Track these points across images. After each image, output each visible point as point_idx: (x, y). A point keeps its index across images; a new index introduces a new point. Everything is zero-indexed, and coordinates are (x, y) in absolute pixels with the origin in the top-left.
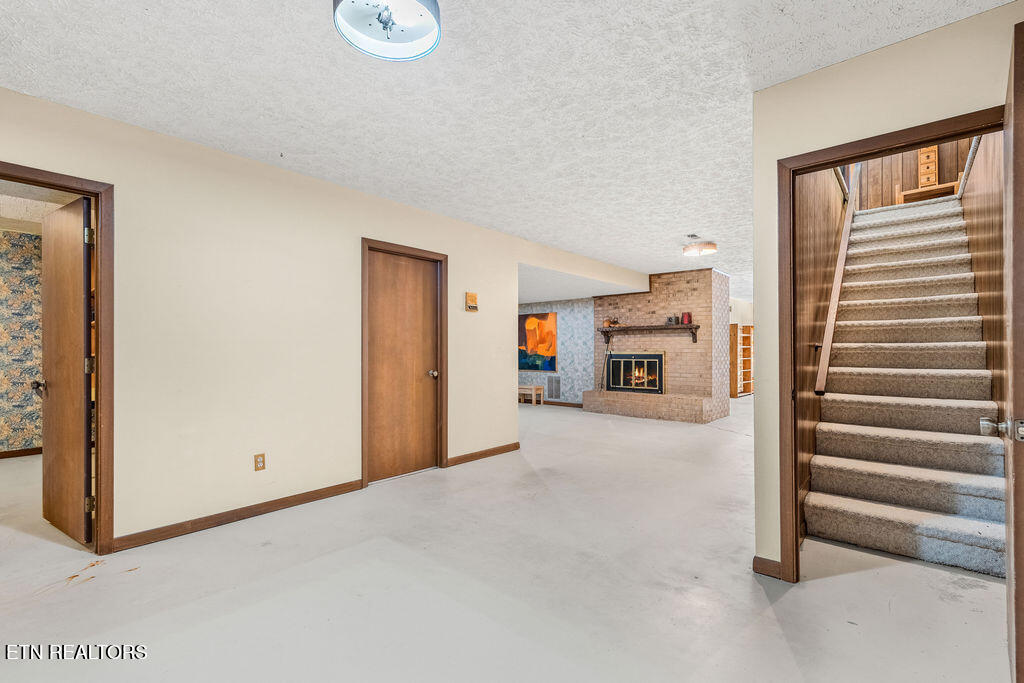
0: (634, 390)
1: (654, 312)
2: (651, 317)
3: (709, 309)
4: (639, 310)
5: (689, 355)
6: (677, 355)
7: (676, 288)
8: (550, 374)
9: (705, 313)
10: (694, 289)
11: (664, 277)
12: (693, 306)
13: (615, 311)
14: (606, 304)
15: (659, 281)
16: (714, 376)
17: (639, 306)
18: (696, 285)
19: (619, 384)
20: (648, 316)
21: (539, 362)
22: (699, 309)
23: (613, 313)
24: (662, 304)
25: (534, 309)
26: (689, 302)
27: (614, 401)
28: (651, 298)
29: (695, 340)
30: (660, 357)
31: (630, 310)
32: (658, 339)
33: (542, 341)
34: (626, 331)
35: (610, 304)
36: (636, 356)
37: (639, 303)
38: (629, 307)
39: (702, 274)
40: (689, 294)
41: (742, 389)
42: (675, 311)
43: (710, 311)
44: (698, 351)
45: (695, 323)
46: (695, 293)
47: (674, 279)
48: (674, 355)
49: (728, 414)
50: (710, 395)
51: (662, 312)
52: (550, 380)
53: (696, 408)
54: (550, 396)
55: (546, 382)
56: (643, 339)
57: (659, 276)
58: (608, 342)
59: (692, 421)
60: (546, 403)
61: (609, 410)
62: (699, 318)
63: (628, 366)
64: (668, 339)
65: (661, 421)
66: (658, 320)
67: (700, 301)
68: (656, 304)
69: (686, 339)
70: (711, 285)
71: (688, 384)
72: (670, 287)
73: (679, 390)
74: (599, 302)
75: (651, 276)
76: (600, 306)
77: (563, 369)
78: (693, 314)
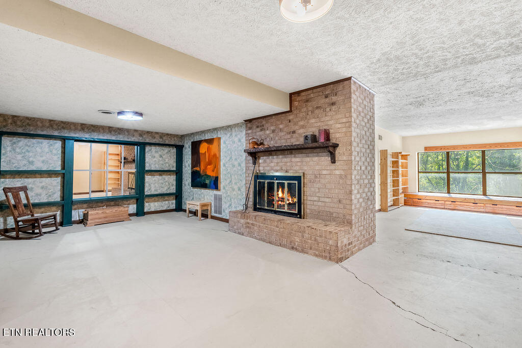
0: (276, 212)
1: (294, 132)
2: (292, 137)
3: (349, 124)
4: (281, 130)
5: (327, 176)
6: (316, 177)
7: (314, 104)
8: (215, 192)
9: (344, 130)
10: (333, 104)
11: (303, 94)
12: (331, 122)
13: (261, 133)
14: (255, 127)
15: (299, 98)
16: (355, 201)
17: (281, 126)
18: (334, 98)
19: (264, 206)
20: (289, 136)
21: (207, 182)
22: (338, 126)
23: (259, 135)
24: (302, 123)
25: (206, 135)
26: (327, 118)
27: (252, 224)
28: (291, 117)
29: (333, 161)
30: (298, 179)
31: (273, 131)
32: (298, 159)
33: (210, 163)
34: (270, 152)
35: (257, 127)
36: (278, 178)
37: (282, 123)
38: (272, 128)
39: (341, 86)
40: (328, 109)
41: (392, 203)
42: (314, 129)
43: (350, 126)
44: (337, 172)
45: (333, 141)
46: (333, 108)
47: (312, 95)
48: (313, 177)
49: (374, 241)
50: (350, 223)
51: (301, 131)
52: (216, 196)
53: (331, 242)
54: (216, 212)
55: (213, 199)
56: (285, 160)
57: (298, 93)
58: (254, 163)
59: (325, 258)
60: (213, 217)
61: (248, 231)
62: (338, 135)
63: (271, 187)
64: (308, 159)
65: (294, 253)
66: (298, 140)
67: (340, 116)
68: (295, 124)
69: (326, 159)
70: (350, 98)
71: (327, 209)
72: (309, 104)
73: (318, 215)
74: (249, 125)
75: (291, 95)
76: (250, 128)
77: (224, 188)
78: (331, 131)
